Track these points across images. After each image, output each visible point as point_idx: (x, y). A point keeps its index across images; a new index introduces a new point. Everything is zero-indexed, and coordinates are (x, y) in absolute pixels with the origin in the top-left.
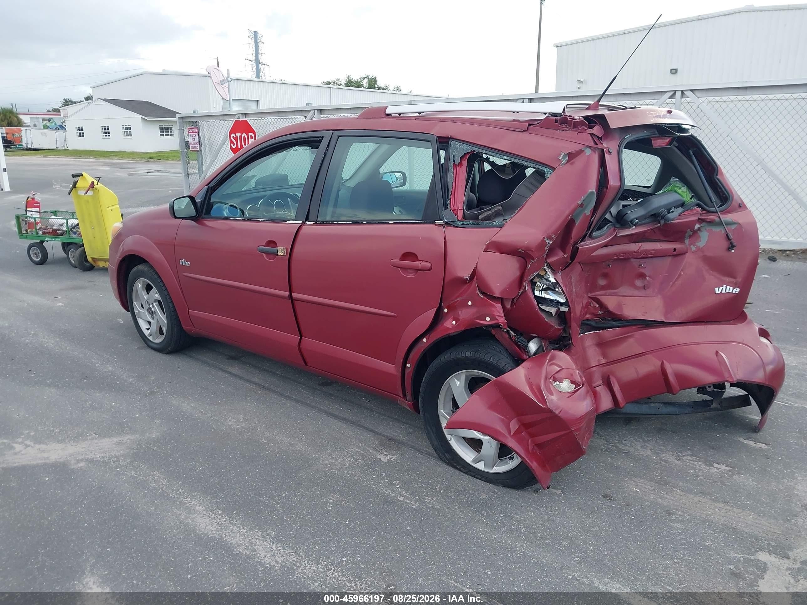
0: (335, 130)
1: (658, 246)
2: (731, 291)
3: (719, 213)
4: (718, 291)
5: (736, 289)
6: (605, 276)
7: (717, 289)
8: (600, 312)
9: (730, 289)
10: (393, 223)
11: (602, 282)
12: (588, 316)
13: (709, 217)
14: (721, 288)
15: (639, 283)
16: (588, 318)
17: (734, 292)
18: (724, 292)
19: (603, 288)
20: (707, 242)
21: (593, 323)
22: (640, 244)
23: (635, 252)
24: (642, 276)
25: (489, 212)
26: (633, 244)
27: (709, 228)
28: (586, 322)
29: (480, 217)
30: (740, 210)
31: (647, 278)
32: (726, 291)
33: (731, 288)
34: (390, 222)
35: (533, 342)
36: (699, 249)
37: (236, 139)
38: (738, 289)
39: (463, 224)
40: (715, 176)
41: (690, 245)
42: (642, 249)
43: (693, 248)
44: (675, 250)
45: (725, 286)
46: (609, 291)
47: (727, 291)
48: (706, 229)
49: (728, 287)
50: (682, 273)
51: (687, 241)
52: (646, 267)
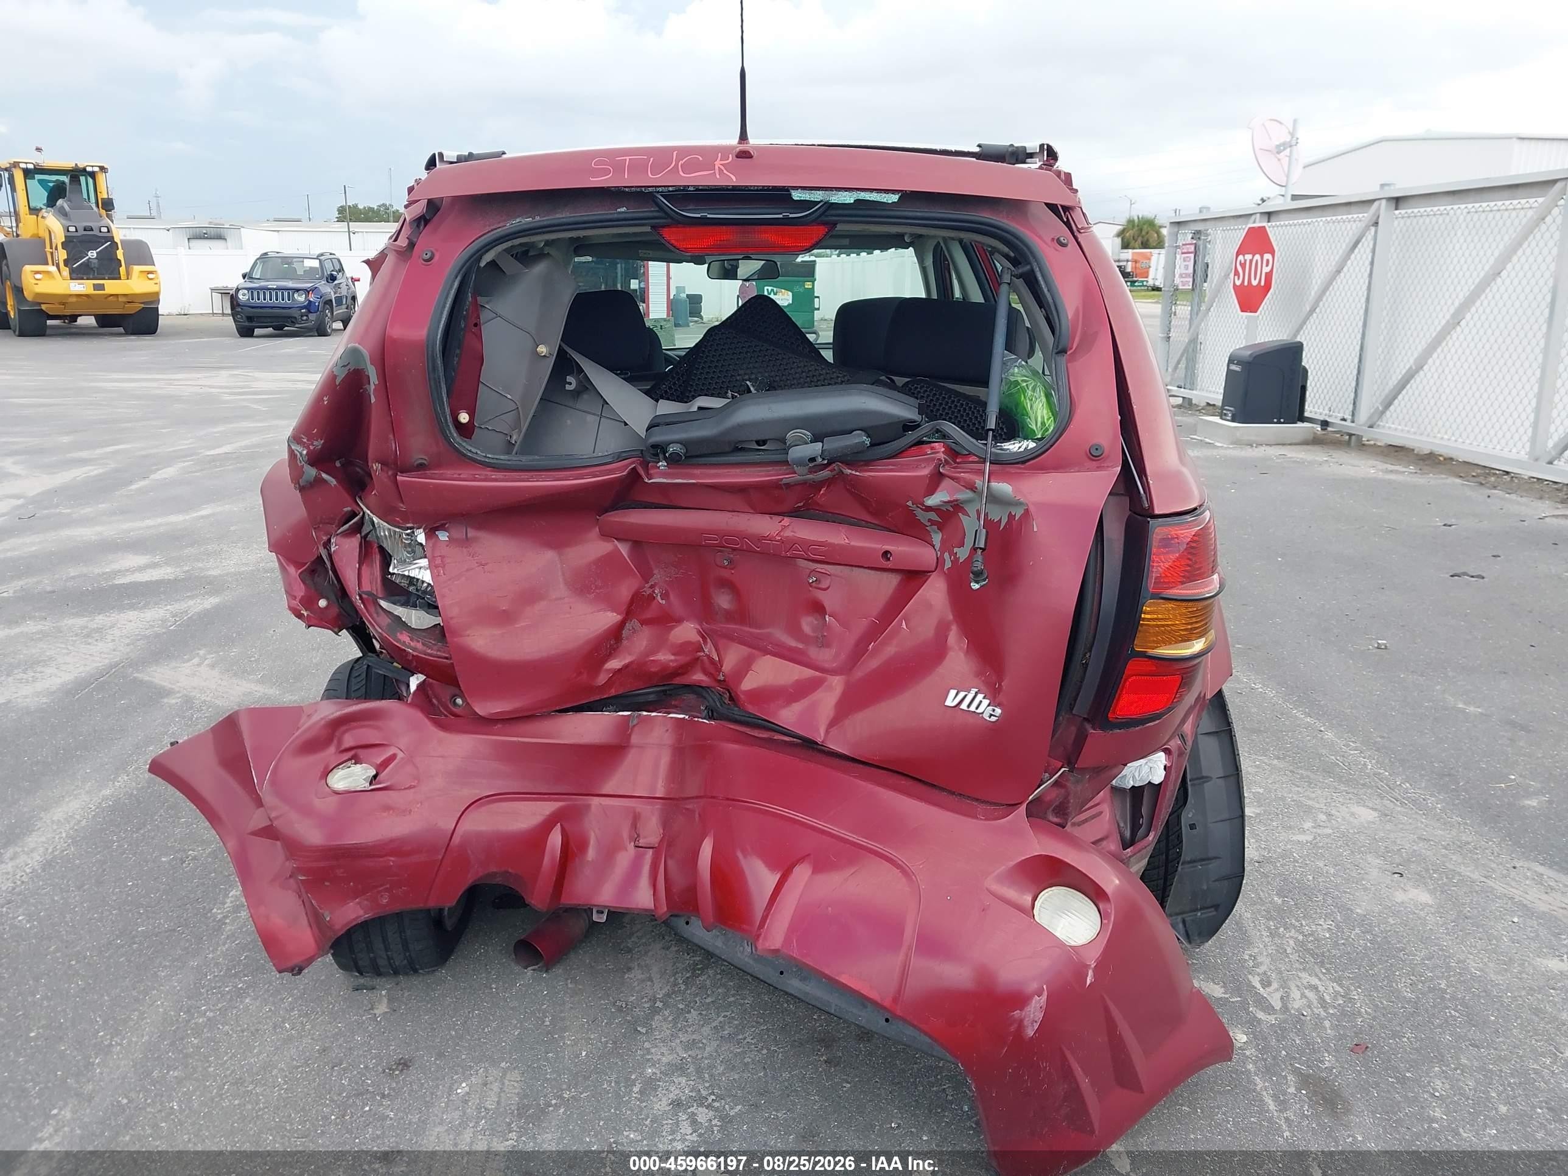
1: (840, 535)
2: (980, 710)
4: (952, 699)
5: (993, 708)
7: (953, 692)
8: (721, 676)
9: (980, 704)
13: (963, 474)
14: (961, 695)
15: (808, 624)
17: (986, 716)
18: (964, 706)
22: (784, 520)
24: (815, 608)
26: (765, 517)
31: (827, 618)
32: (969, 706)
33: (985, 703)
37: (1243, 265)
38: (999, 711)
41: (943, 550)
42: (789, 534)
43: (949, 562)
44: (886, 554)
45: (974, 691)
47: (973, 708)
49: (980, 696)
51: (937, 538)
52: (828, 588)
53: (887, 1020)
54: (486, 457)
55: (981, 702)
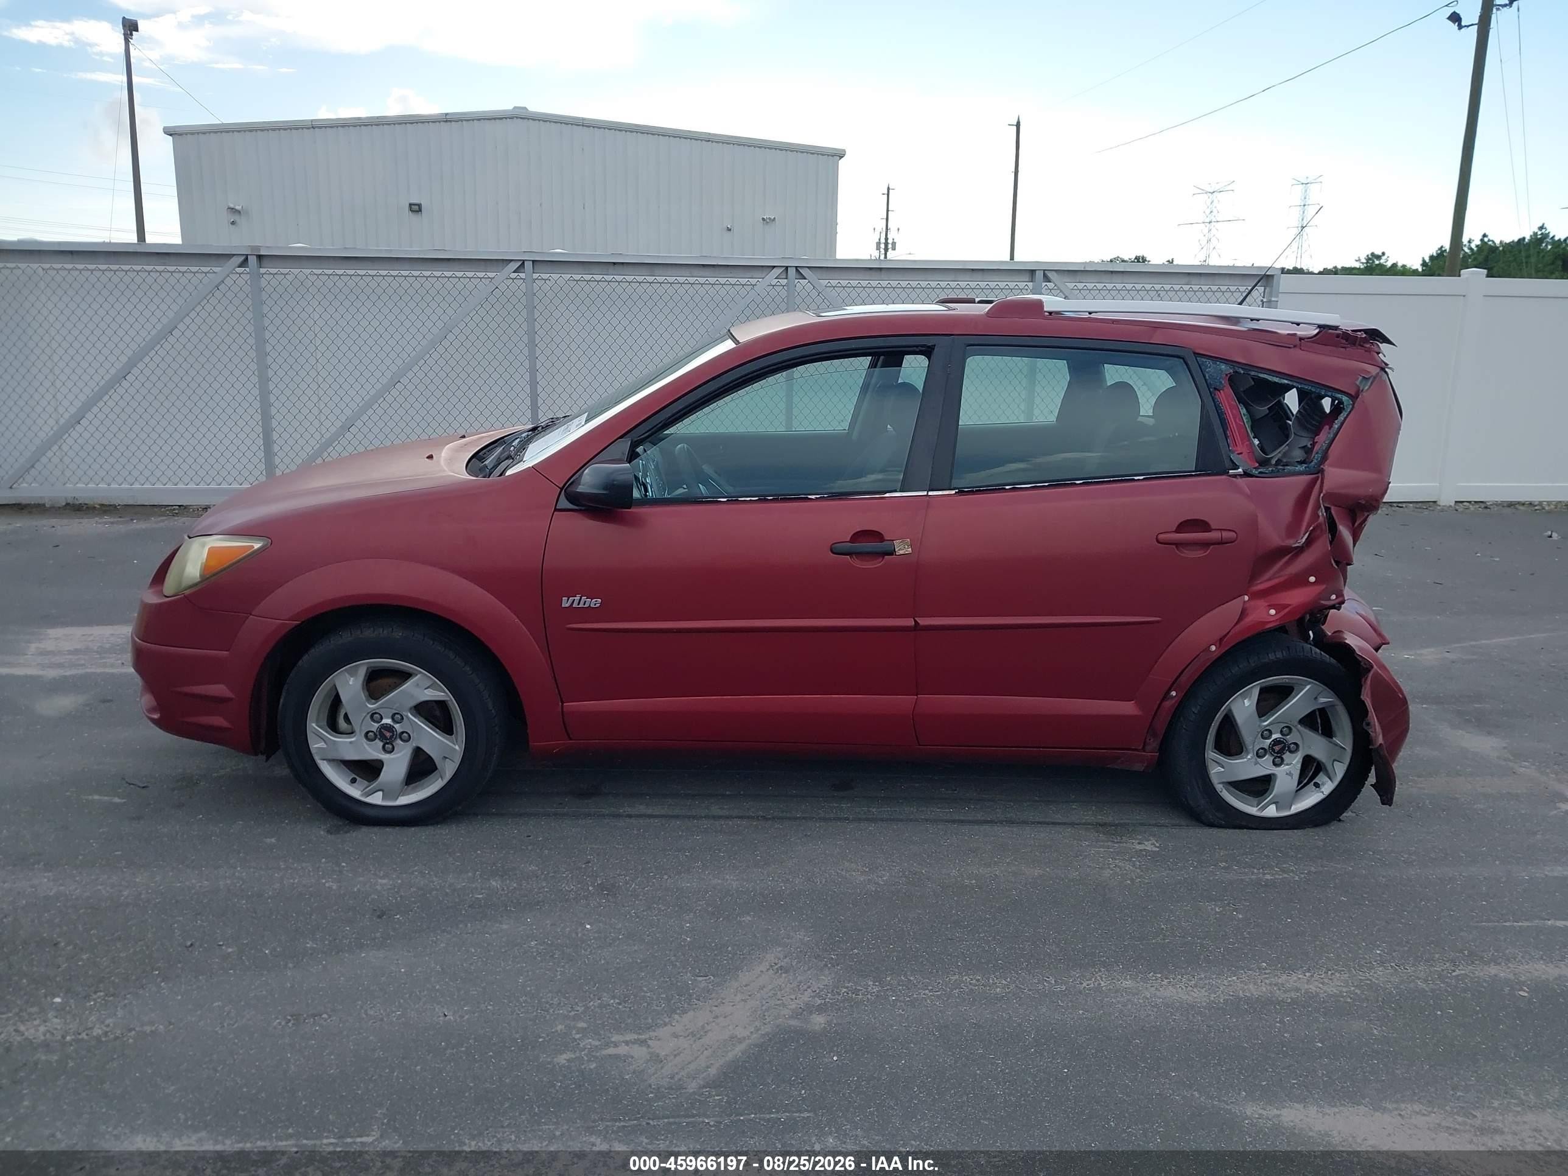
10: (1144, 479)
34: (1136, 478)
39: (1260, 473)
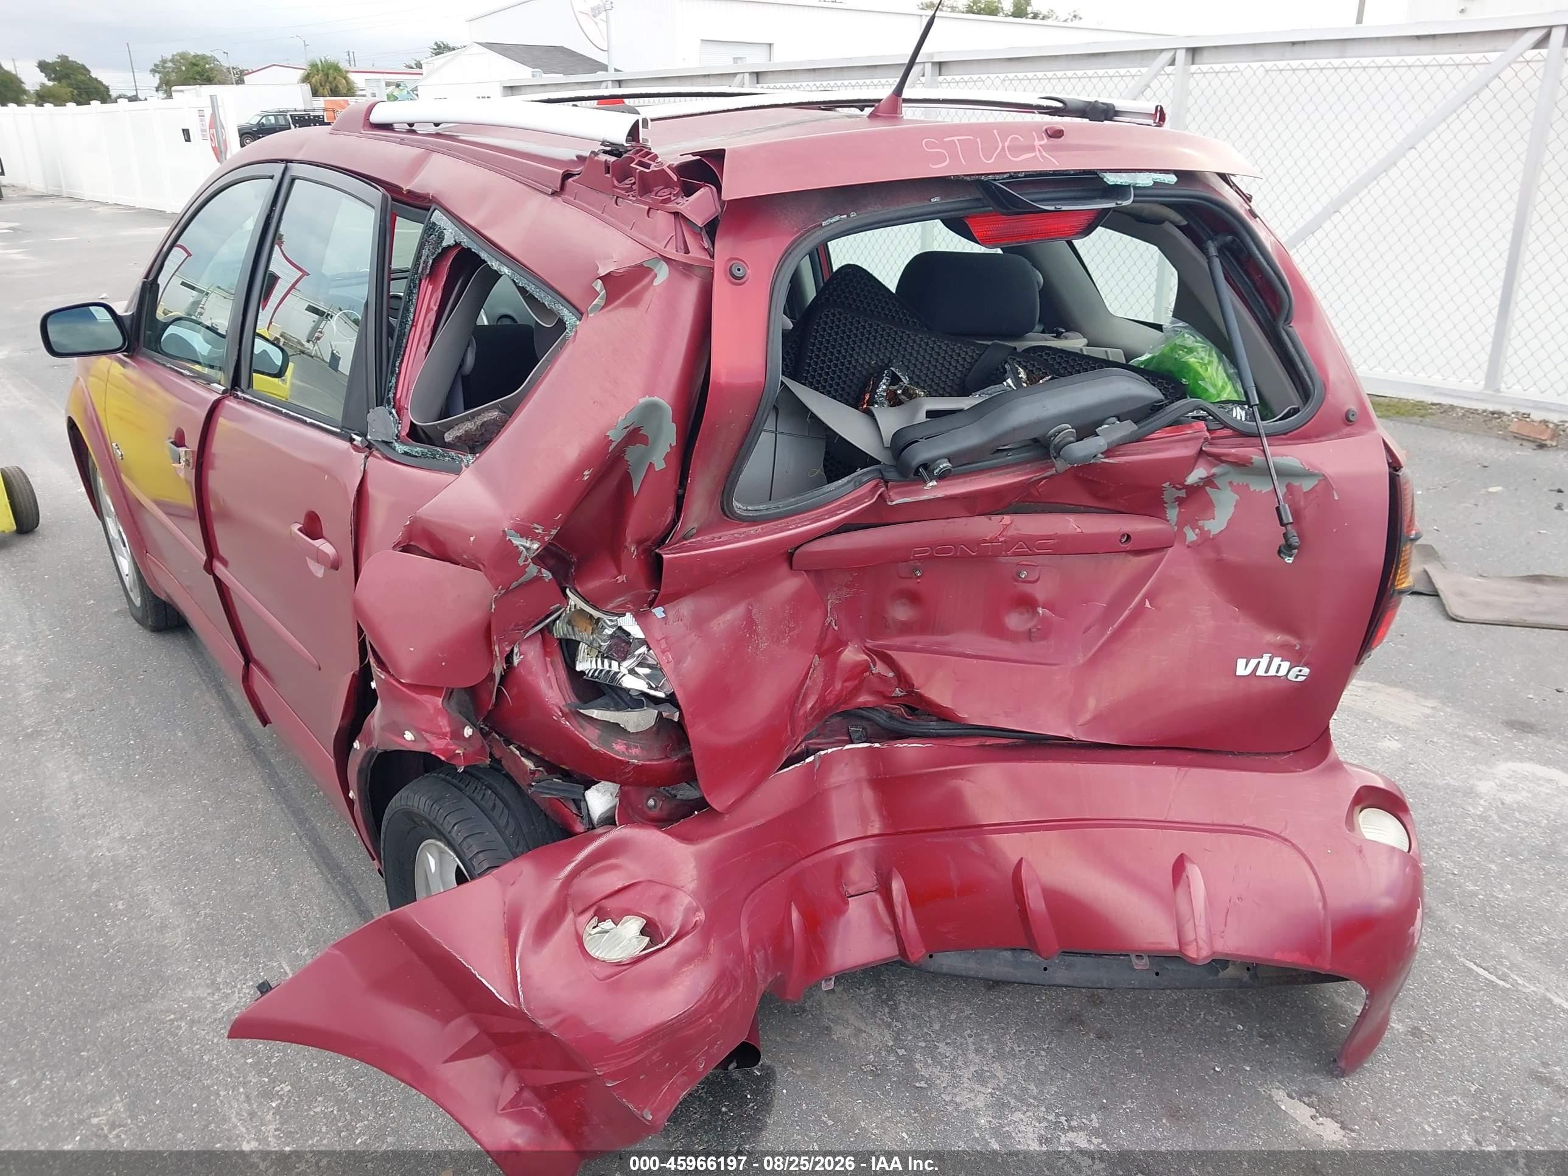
0: (291, 161)
1: (1071, 524)
2: (1283, 672)
3: (1265, 440)
4: (1242, 668)
5: (1298, 668)
6: (913, 598)
7: (1241, 662)
8: (898, 692)
9: (1280, 668)
11: (901, 612)
12: (863, 699)
13: (1233, 451)
14: (1253, 662)
15: (1015, 621)
16: (865, 703)
17: (1291, 677)
18: (1261, 672)
19: (906, 628)
20: (1230, 523)
21: (881, 718)
22: (1007, 519)
23: (985, 541)
24: (1027, 603)
25: (469, 426)
26: (983, 519)
27: (1239, 479)
28: (864, 713)
29: (449, 437)
30: (1346, 430)
31: (1040, 610)
32: (1267, 671)
33: (1286, 665)
35: (597, 790)
36: (1206, 540)
38: (1306, 671)
39: (406, 453)
40: (1281, 323)
41: (1181, 524)
42: (1011, 532)
43: (1191, 536)
44: (1128, 536)
45: (1266, 657)
46: (922, 640)
47: (1272, 672)
48: (1231, 483)
49: (1277, 661)
50: (1148, 604)
51: (1173, 514)
52: (1036, 581)
53: (1157, 974)
54: (747, 510)
55: (1280, 665)
